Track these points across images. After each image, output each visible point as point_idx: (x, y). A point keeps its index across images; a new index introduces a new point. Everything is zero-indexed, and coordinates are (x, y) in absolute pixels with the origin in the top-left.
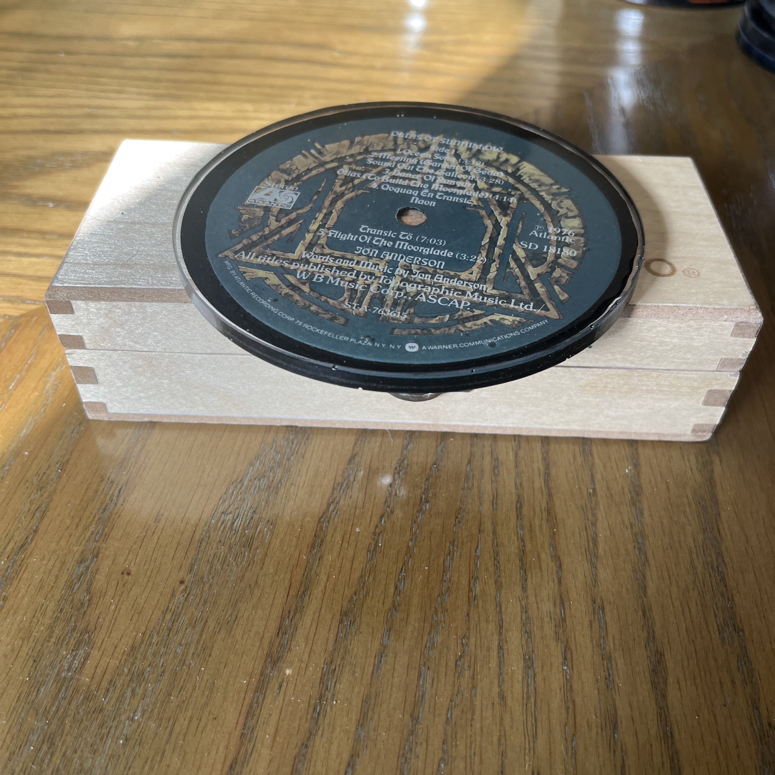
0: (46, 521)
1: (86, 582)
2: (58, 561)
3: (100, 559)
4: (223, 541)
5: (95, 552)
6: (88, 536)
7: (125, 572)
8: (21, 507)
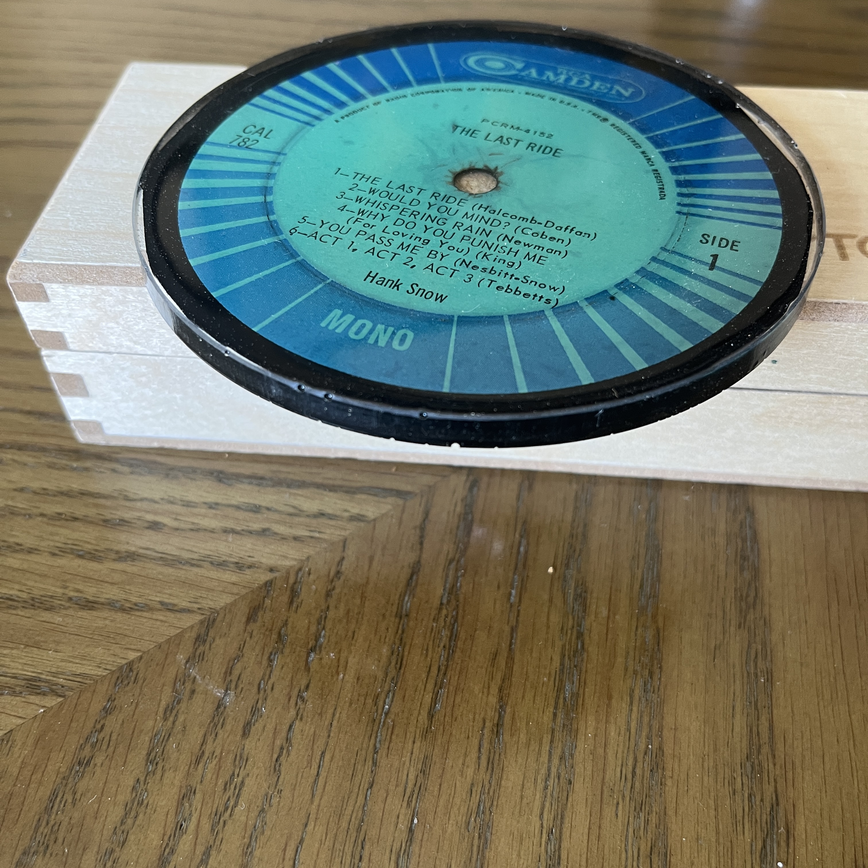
8: (623, 846)
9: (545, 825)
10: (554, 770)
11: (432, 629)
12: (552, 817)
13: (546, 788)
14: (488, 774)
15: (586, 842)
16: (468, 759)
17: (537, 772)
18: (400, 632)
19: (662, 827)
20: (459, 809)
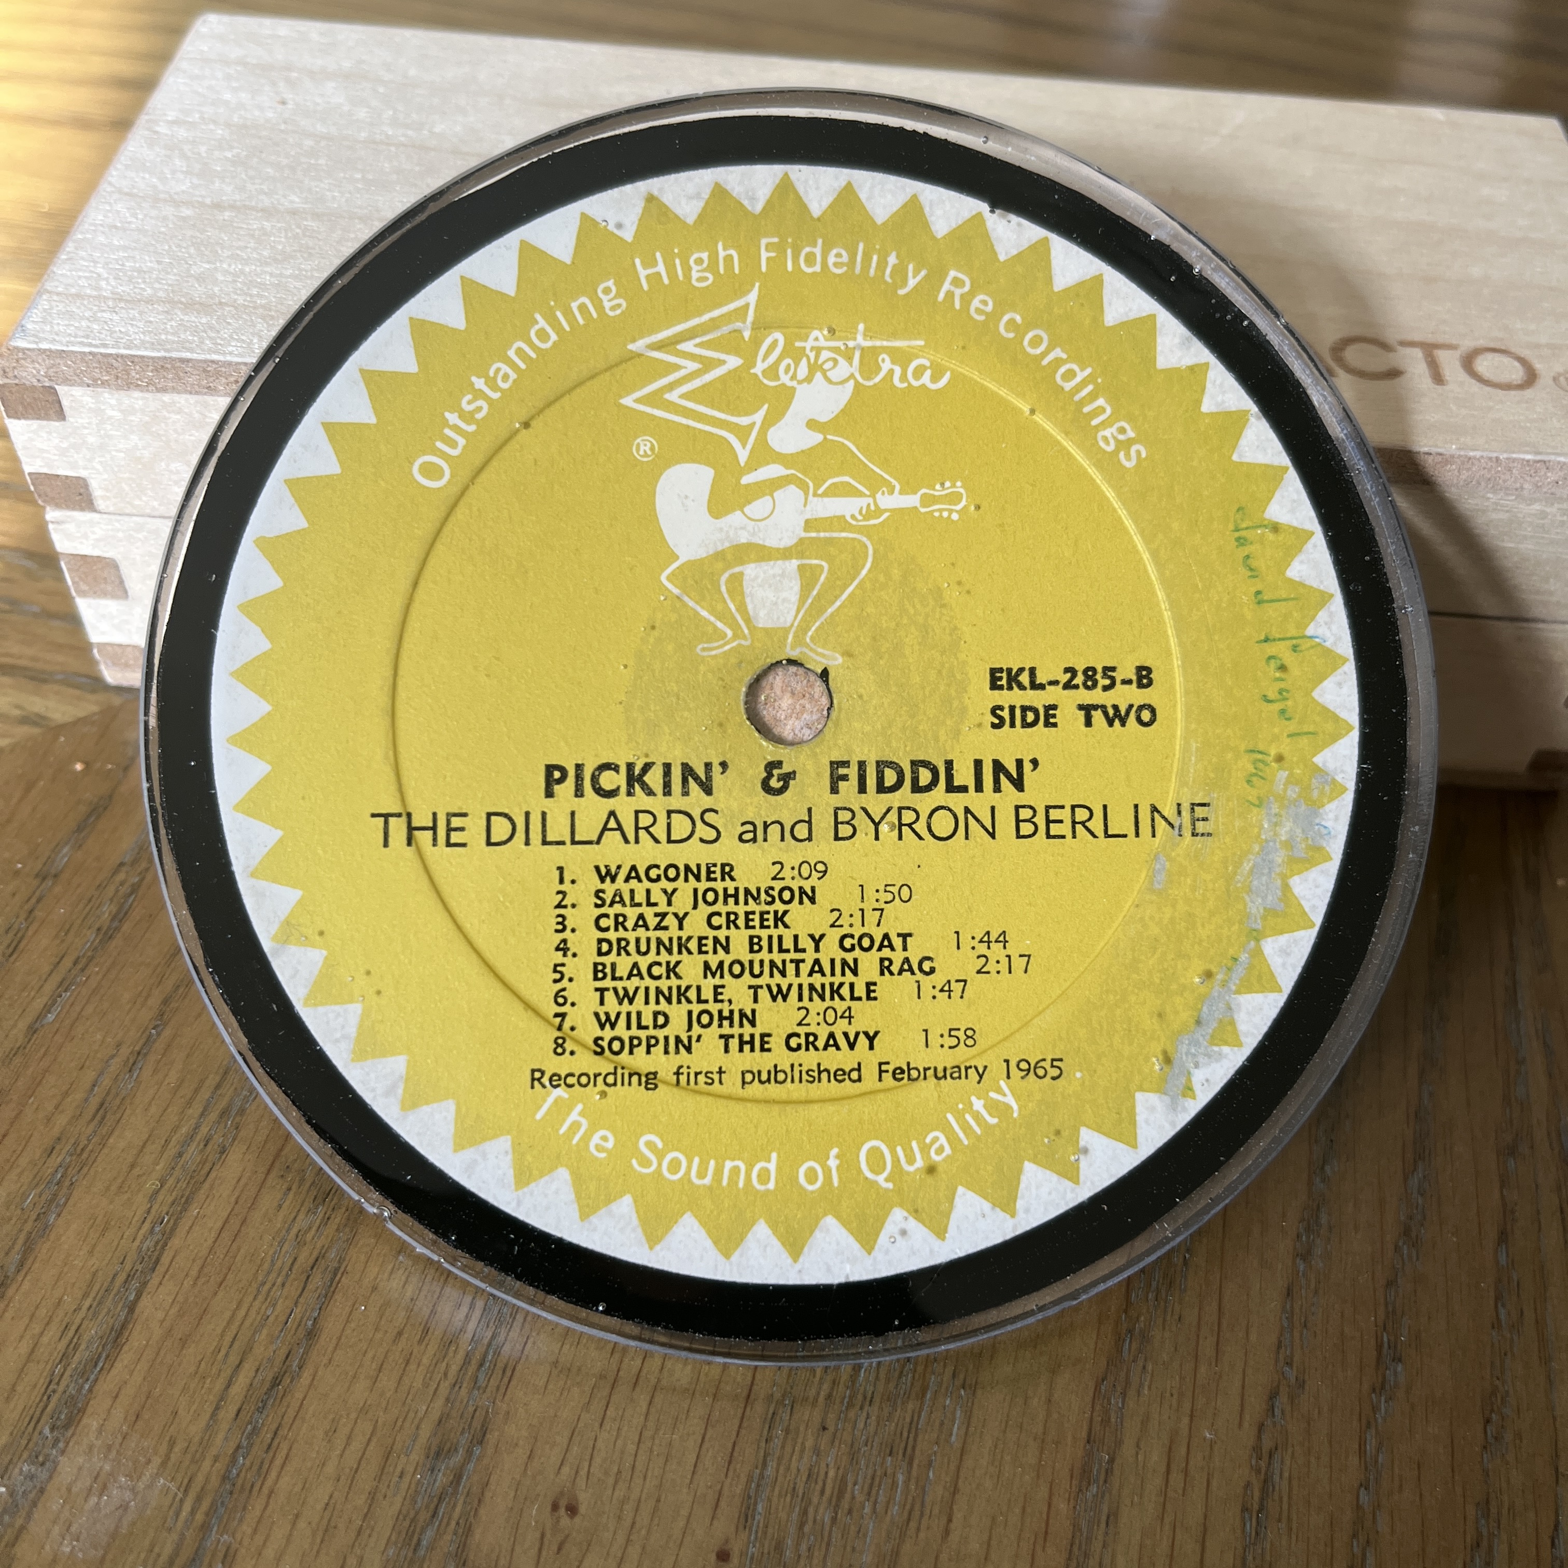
0: (338, 1307)
1: (453, 1523)
2: (373, 1444)
3: (490, 1451)
4: (832, 1429)
5: (477, 1424)
6: (454, 1368)
7: (563, 1503)
8: (271, 1253)
9: (153, 1211)
10: (204, 1130)
11: (90, 901)
12: (171, 1199)
13: (180, 1155)
14: (92, 1127)
15: (210, 1242)
16: (69, 1099)
17: (176, 1129)
18: (33, 900)
19: (347, 1230)
20: (20, 1175)
